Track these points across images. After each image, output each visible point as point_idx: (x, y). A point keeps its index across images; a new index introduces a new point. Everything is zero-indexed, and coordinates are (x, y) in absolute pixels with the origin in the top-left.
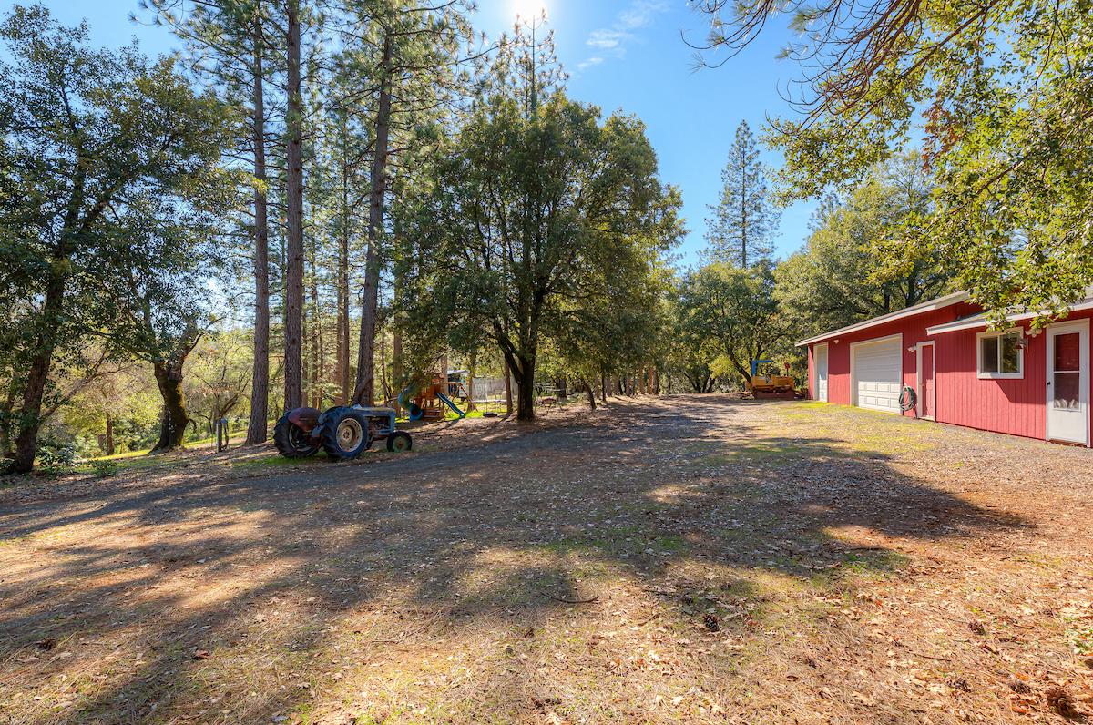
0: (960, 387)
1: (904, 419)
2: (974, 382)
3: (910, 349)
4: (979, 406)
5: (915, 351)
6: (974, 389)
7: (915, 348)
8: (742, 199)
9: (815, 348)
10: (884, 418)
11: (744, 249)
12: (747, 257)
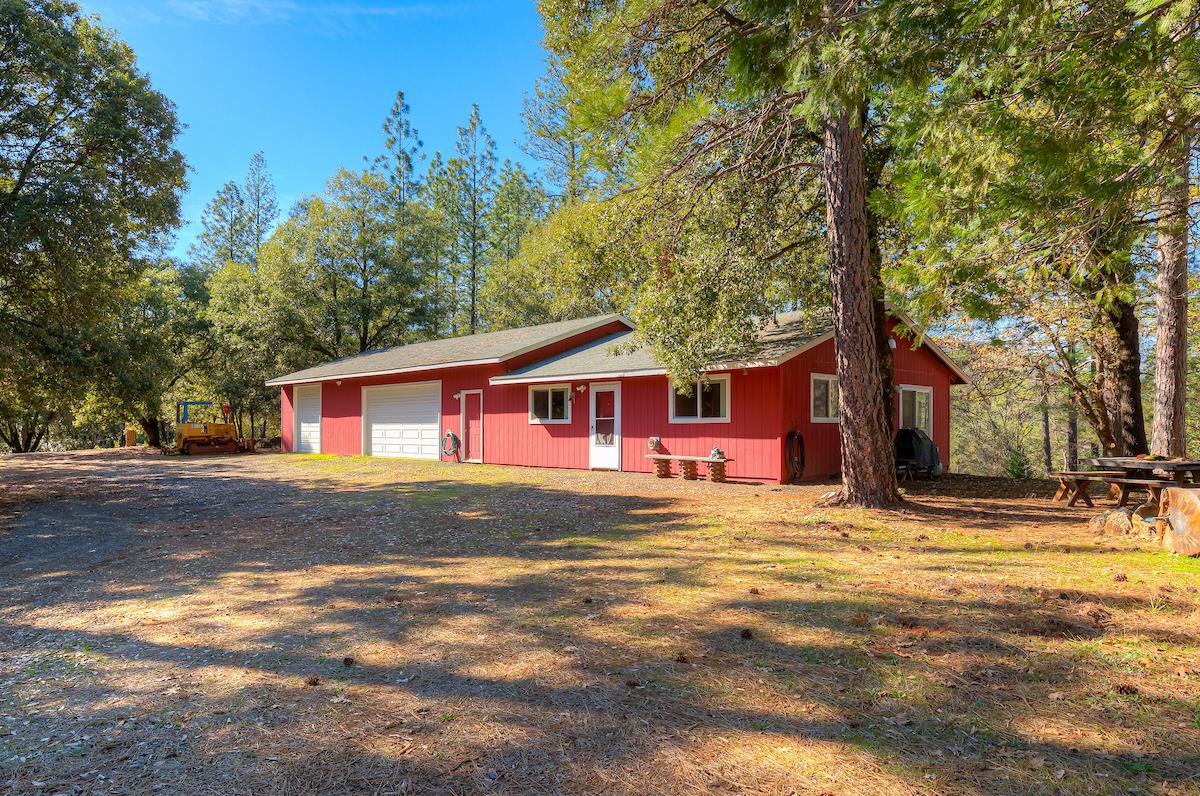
0: (511, 432)
1: (444, 463)
2: (525, 425)
3: (451, 395)
4: (530, 447)
5: (459, 397)
6: (525, 433)
7: (458, 395)
9: (295, 389)
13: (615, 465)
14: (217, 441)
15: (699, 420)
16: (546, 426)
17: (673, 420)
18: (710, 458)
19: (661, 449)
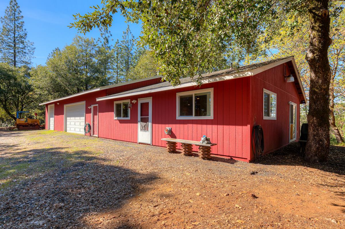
0: (108, 123)
1: (86, 137)
2: (113, 120)
3: (89, 107)
4: (114, 130)
5: (91, 108)
6: (113, 124)
7: (91, 107)
8: (13, 36)
9: (49, 106)
10: (78, 137)
11: (15, 59)
12: (17, 63)
13: (149, 142)
14: (31, 125)
15: (193, 117)
16: (119, 120)
17: (178, 117)
18: (200, 143)
19: (172, 134)
